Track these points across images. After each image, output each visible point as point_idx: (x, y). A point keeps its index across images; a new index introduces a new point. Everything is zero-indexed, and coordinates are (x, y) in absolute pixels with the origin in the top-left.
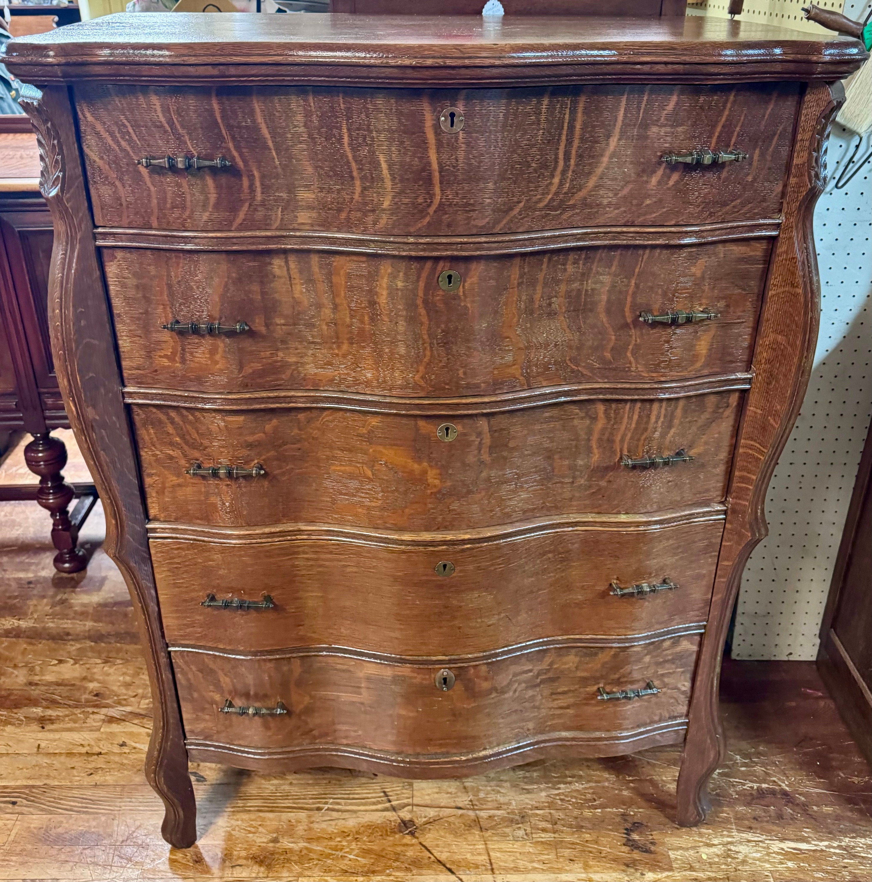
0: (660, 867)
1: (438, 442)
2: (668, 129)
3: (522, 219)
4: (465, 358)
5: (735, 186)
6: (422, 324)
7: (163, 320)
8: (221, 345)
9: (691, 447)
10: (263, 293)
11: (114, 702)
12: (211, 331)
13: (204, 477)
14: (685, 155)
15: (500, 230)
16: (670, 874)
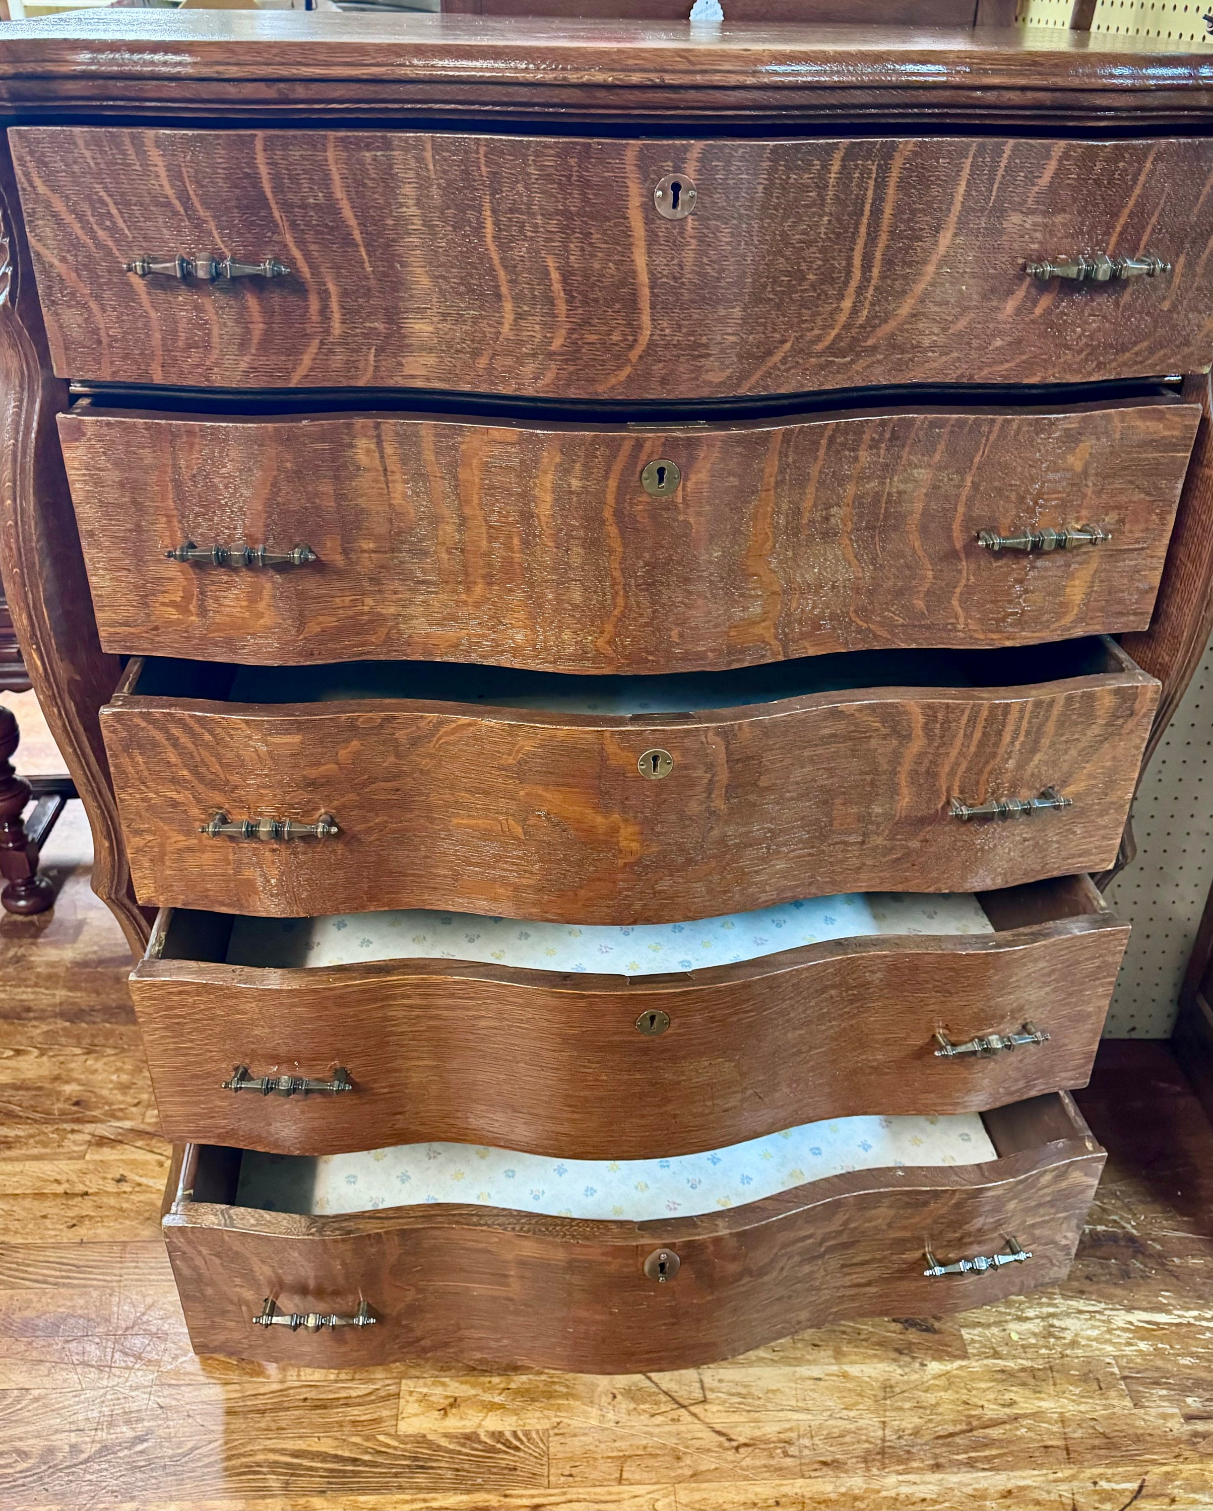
0: (949, 1354)
1: (639, 778)
2: (1039, 219)
3: (787, 370)
4: (682, 609)
5: (1142, 318)
6: (611, 552)
7: (167, 541)
8: (268, 585)
9: (1064, 783)
10: (340, 497)
11: (105, 1114)
12: (249, 562)
13: (232, 838)
14: (1064, 264)
15: (750, 390)
16: (964, 1363)
